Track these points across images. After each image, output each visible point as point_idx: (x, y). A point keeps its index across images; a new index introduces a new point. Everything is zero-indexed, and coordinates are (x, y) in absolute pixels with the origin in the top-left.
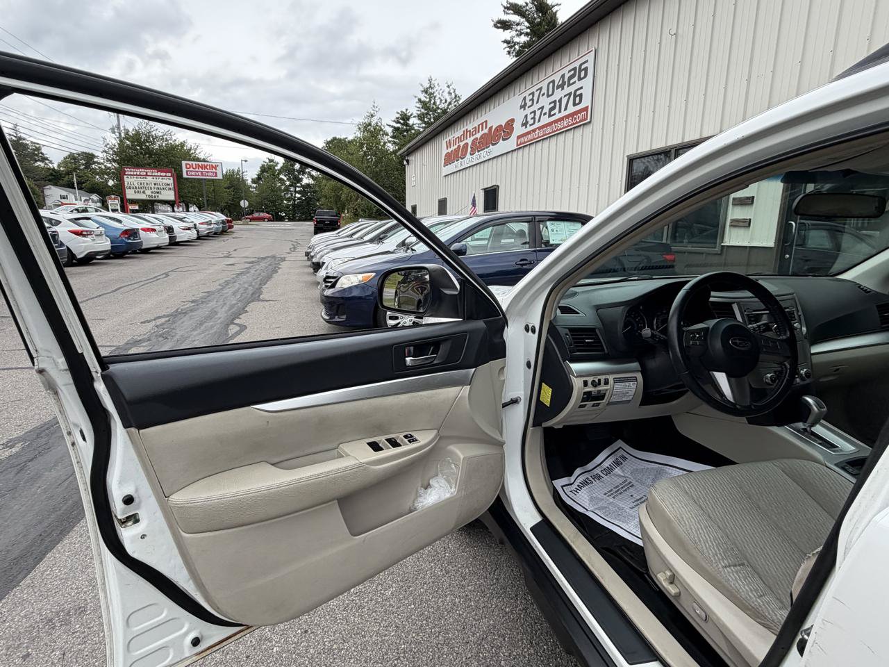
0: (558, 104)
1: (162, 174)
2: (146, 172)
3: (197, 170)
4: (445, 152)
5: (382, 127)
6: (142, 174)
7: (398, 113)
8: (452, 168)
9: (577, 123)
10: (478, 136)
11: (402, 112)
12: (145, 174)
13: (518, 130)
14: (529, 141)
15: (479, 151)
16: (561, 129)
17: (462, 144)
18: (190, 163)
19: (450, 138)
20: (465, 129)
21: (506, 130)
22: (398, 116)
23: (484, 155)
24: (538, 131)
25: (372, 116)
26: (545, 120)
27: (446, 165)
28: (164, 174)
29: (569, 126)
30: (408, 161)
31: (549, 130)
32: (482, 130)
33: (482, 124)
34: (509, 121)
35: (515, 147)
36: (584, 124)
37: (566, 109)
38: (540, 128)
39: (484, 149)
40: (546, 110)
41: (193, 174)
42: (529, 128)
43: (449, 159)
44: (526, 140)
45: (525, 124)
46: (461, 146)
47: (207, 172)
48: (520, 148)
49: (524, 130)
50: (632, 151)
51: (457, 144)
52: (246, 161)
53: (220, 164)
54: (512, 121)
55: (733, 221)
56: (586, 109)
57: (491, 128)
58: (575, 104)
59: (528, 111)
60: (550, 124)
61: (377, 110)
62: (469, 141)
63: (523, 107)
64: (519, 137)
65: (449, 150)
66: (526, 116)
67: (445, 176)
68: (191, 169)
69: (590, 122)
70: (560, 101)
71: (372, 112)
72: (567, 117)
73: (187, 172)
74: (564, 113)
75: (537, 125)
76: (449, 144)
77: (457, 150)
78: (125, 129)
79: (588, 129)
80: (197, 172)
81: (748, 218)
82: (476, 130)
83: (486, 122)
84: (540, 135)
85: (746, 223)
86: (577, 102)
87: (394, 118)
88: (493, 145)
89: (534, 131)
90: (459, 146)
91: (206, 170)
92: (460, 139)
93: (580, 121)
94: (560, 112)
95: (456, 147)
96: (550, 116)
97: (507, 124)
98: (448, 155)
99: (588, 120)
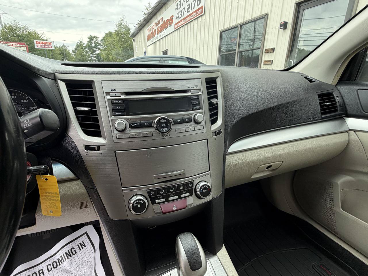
0: (191, 6)
1: (20, 45)
2: (12, 44)
3: (42, 44)
4: (147, 34)
5: (128, 26)
6: (10, 45)
7: (139, 21)
8: (150, 42)
9: (199, 15)
10: (160, 25)
11: (140, 20)
12: (11, 45)
13: (175, 21)
14: (179, 26)
15: (160, 33)
16: (192, 19)
17: (153, 30)
18: (38, 41)
19: (149, 27)
20: (154, 22)
21: (170, 21)
22: (139, 22)
23: (162, 35)
24: (183, 21)
25: (122, 20)
26: (186, 15)
27: (148, 40)
28: (22, 45)
29: (195, 17)
30: (134, 40)
31: (187, 20)
32: (161, 22)
33: (161, 19)
34: (171, 17)
35: (174, 30)
36: (202, 15)
37: (194, 8)
38: (184, 19)
39: (162, 32)
40: (186, 9)
41: (40, 46)
42: (180, 20)
43: (149, 38)
44: (178, 26)
45: (177, 18)
46: (153, 31)
47: (47, 46)
48: (176, 30)
49: (177, 21)
50: (222, 28)
51: (152, 30)
52: (65, 41)
53: (53, 42)
54: (173, 16)
55: (265, 61)
56: (202, 7)
57: (164, 21)
58: (198, 5)
59: (179, 10)
60: (187, 17)
61: (125, 17)
62: (156, 28)
63: (177, 9)
64: (175, 25)
65: (149, 34)
66: (178, 13)
67: (148, 46)
68: (39, 44)
69: (204, 14)
70: (192, 4)
71: (123, 18)
72: (194, 12)
73: (37, 45)
74: (193, 11)
75: (183, 18)
76: (149, 30)
77: (152, 33)
78: (4, 24)
79: (203, 17)
80: (42, 45)
81: (272, 60)
82: (159, 22)
83: (162, 18)
84: (184, 23)
85: (271, 62)
86: (199, 4)
87: (137, 23)
88: (166, 29)
89: (181, 21)
90: (152, 31)
91: (46, 45)
92: (153, 28)
93: (200, 14)
94: (191, 10)
95: (151, 31)
96: (188, 12)
97: (171, 18)
98: (149, 36)
99: (203, 13)
